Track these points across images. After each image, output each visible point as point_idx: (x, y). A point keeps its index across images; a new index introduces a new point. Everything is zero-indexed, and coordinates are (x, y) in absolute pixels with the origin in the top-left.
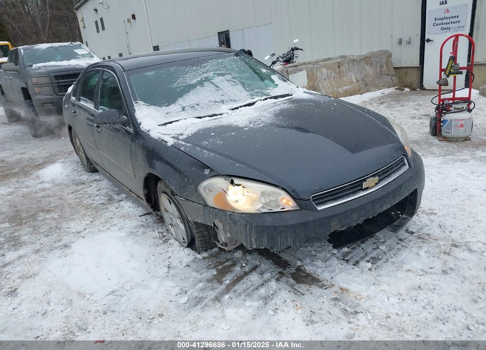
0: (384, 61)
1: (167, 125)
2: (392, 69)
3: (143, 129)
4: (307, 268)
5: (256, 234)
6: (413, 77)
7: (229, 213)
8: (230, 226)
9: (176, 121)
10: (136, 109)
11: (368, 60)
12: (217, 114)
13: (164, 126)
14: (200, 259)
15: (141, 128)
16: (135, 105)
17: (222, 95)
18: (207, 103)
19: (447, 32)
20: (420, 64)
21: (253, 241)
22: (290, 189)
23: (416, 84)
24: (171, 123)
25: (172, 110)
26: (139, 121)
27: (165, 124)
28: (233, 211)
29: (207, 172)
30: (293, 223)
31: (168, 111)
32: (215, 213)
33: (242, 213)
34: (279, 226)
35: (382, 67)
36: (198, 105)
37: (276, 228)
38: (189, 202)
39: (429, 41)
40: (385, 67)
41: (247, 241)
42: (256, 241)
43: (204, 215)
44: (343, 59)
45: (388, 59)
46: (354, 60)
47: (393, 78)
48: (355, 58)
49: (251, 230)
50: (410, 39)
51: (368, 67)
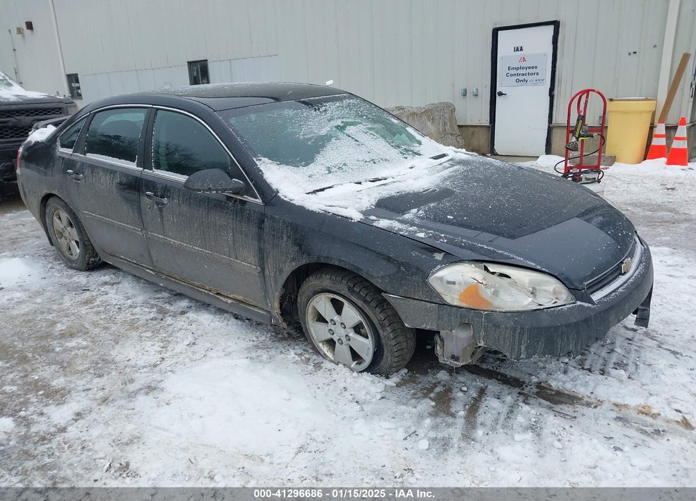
0: (447, 116)
1: (317, 193)
2: (456, 128)
3: (285, 199)
4: (552, 384)
5: (529, 338)
6: (483, 139)
7: (486, 313)
8: (486, 331)
9: (329, 187)
10: (261, 168)
11: (429, 114)
12: (380, 178)
13: (314, 194)
14: (392, 387)
15: (282, 197)
16: (257, 163)
17: (369, 152)
18: (355, 162)
19: (523, 85)
20: (490, 123)
21: (523, 348)
22: (563, 276)
23: (486, 148)
24: (322, 190)
25: (315, 171)
26: (274, 187)
27: (315, 192)
28: (493, 309)
29: (439, 257)
30: (575, 320)
31: (310, 173)
32: (461, 315)
33: (505, 312)
34: (561, 326)
35: (445, 124)
36: (345, 165)
37: (556, 328)
38: (411, 301)
39: (501, 94)
40: (448, 124)
41: (513, 349)
42: (527, 348)
43: (440, 318)
44: (401, 111)
45: (452, 114)
46: (414, 114)
47: (458, 139)
48: (415, 110)
49: (521, 334)
50: (477, 90)
51: (429, 124)
